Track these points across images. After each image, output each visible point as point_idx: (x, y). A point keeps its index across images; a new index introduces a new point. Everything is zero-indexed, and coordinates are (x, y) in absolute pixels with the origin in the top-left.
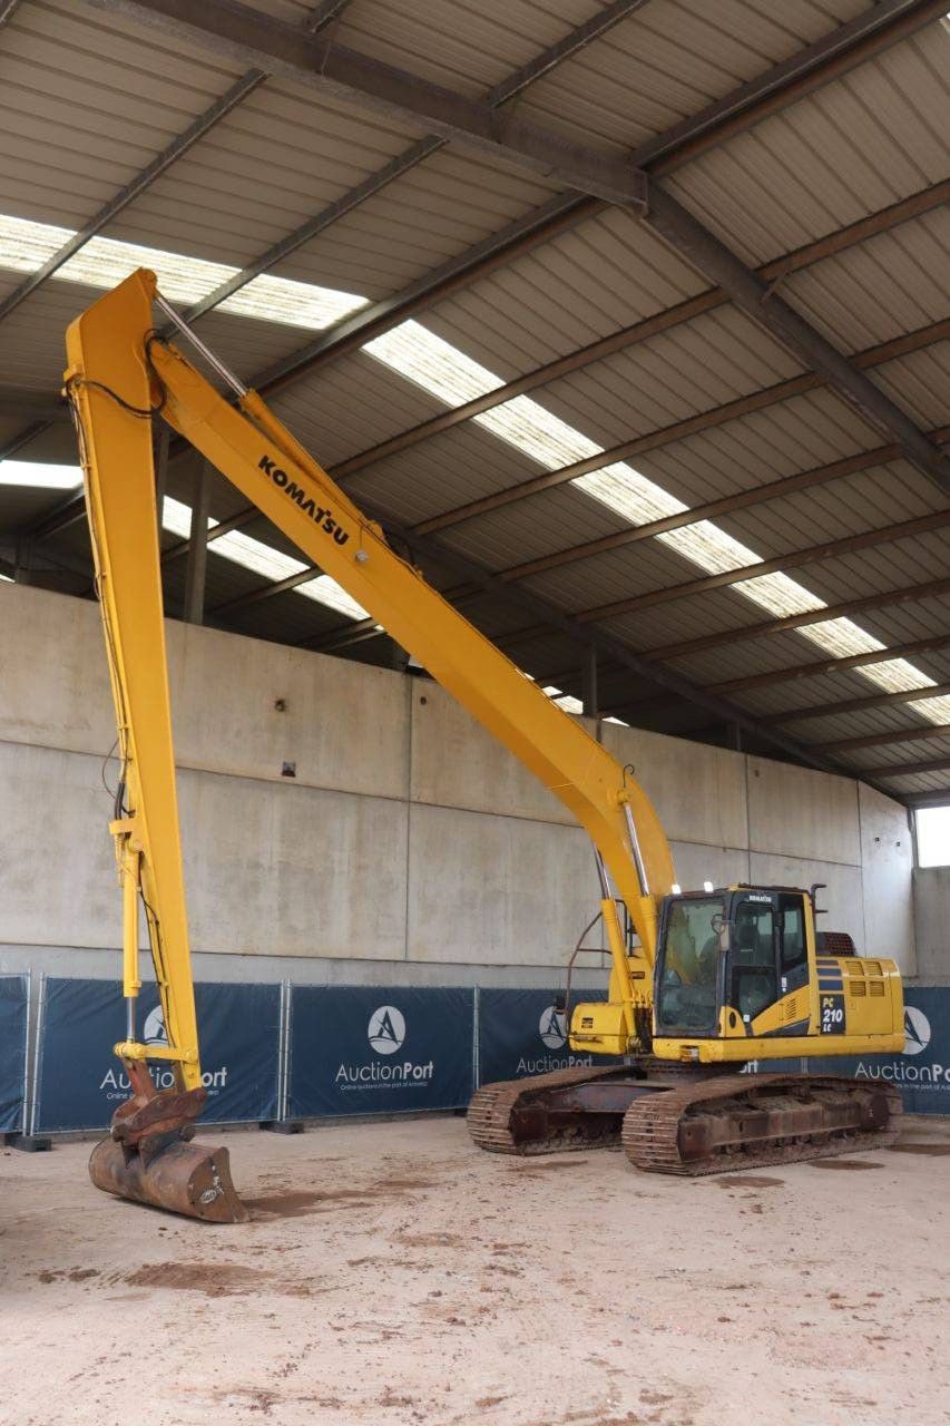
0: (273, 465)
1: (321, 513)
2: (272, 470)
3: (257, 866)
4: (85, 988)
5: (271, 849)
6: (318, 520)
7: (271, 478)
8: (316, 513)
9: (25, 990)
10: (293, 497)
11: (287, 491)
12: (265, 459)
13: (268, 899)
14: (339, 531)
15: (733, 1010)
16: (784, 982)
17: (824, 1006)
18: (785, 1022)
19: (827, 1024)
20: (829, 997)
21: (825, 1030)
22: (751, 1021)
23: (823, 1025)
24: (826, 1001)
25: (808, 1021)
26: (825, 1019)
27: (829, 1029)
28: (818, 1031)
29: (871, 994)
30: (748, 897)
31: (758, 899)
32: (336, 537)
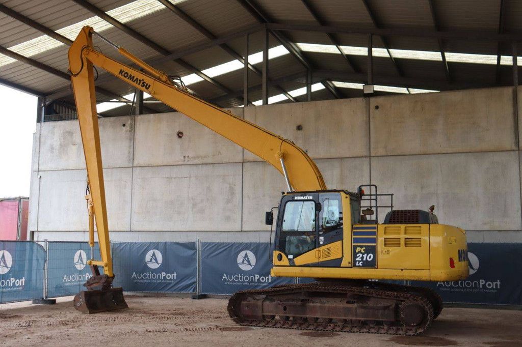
0: (123, 71)
1: (140, 81)
2: (123, 73)
6: (139, 84)
7: (123, 76)
8: (139, 81)
10: (130, 80)
11: (128, 78)
12: (121, 70)
14: (147, 84)
15: (280, 252)
16: (322, 239)
17: (357, 252)
18: (321, 260)
19: (359, 261)
20: (362, 247)
21: (357, 264)
22: (294, 258)
23: (355, 262)
24: (358, 249)
25: (341, 260)
26: (357, 259)
27: (361, 265)
28: (350, 265)
29: (406, 245)
30: (294, 197)
31: (302, 198)
32: (146, 88)
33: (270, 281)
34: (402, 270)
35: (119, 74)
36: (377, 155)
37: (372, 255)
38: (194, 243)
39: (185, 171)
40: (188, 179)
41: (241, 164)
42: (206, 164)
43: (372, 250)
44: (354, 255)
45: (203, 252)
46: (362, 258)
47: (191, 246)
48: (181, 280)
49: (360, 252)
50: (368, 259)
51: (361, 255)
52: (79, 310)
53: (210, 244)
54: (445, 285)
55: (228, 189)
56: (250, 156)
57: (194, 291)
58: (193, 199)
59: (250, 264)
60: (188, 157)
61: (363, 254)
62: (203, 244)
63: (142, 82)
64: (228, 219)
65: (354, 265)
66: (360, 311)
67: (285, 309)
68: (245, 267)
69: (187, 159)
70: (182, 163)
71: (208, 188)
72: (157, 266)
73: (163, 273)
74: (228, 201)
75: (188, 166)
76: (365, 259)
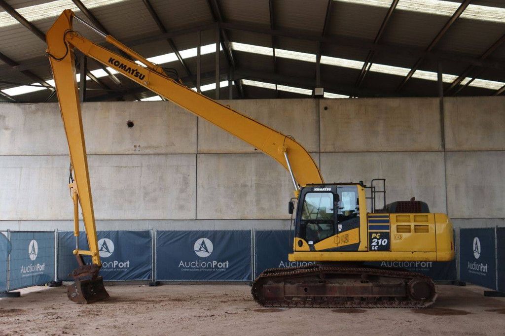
0: (114, 60)
1: (133, 71)
2: (114, 61)
3: (245, 186)
4: (171, 234)
5: (251, 179)
6: (132, 74)
7: (113, 65)
8: (131, 71)
9: (151, 235)
10: (122, 69)
11: (120, 67)
12: (111, 58)
13: (251, 197)
14: (141, 75)
15: (301, 239)
16: (340, 226)
17: (372, 237)
18: (340, 245)
19: (375, 246)
20: (377, 233)
21: (373, 249)
22: (314, 243)
23: (371, 246)
24: (374, 235)
25: (358, 245)
26: (373, 244)
27: (376, 249)
28: (366, 249)
29: (415, 232)
30: (313, 189)
31: (321, 190)
32: (140, 78)
33: (227, 267)
34: (413, 252)
35: (109, 62)
36: (326, 151)
37: (386, 240)
38: (148, 231)
39: (136, 160)
40: (140, 168)
41: (195, 155)
42: (159, 154)
43: (386, 236)
44: (370, 240)
45: (159, 240)
46: (378, 243)
47: (146, 234)
48: (134, 269)
49: (375, 238)
50: (383, 244)
51: (376, 240)
52: (74, 301)
53: (166, 232)
54: (387, 265)
55: (182, 179)
56: (203, 147)
57: (149, 278)
58: (144, 188)
59: (207, 251)
60: (139, 146)
61: (378, 239)
62: (158, 232)
63: (135, 72)
64: (182, 207)
65: (370, 248)
66: (376, 289)
67: (306, 290)
68: (203, 254)
69: (138, 148)
70: (134, 152)
71: (161, 178)
72: (108, 255)
73: (115, 262)
74: (182, 191)
75: (140, 155)
76: (380, 244)
